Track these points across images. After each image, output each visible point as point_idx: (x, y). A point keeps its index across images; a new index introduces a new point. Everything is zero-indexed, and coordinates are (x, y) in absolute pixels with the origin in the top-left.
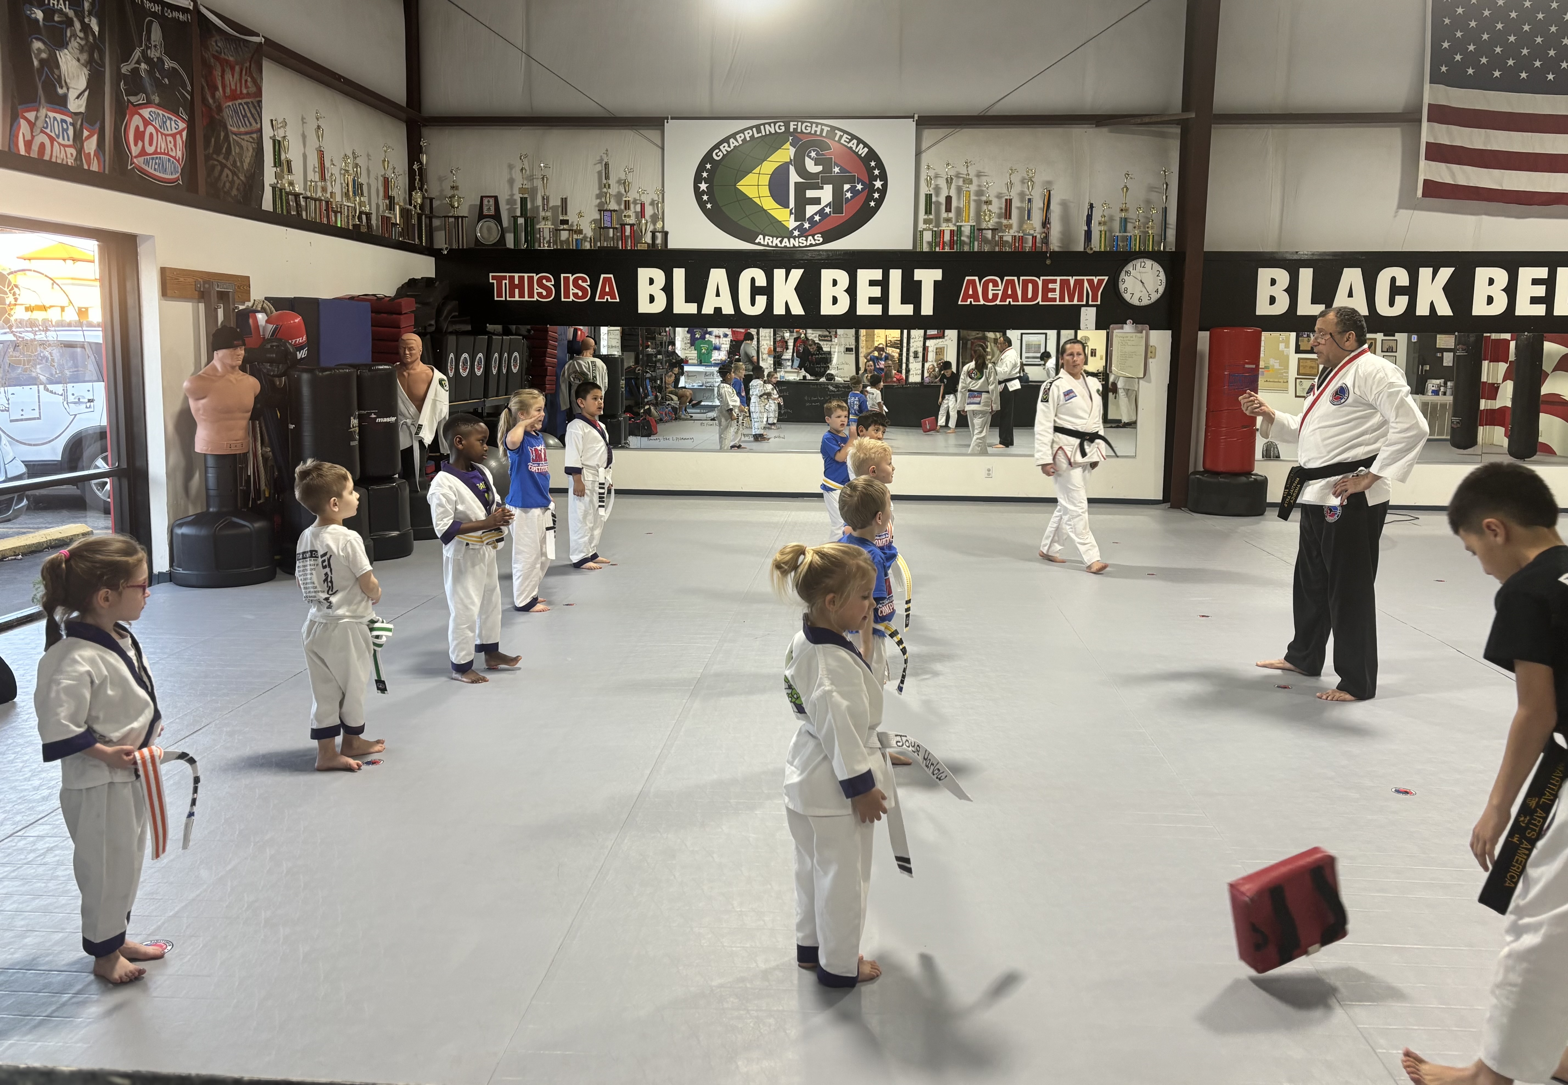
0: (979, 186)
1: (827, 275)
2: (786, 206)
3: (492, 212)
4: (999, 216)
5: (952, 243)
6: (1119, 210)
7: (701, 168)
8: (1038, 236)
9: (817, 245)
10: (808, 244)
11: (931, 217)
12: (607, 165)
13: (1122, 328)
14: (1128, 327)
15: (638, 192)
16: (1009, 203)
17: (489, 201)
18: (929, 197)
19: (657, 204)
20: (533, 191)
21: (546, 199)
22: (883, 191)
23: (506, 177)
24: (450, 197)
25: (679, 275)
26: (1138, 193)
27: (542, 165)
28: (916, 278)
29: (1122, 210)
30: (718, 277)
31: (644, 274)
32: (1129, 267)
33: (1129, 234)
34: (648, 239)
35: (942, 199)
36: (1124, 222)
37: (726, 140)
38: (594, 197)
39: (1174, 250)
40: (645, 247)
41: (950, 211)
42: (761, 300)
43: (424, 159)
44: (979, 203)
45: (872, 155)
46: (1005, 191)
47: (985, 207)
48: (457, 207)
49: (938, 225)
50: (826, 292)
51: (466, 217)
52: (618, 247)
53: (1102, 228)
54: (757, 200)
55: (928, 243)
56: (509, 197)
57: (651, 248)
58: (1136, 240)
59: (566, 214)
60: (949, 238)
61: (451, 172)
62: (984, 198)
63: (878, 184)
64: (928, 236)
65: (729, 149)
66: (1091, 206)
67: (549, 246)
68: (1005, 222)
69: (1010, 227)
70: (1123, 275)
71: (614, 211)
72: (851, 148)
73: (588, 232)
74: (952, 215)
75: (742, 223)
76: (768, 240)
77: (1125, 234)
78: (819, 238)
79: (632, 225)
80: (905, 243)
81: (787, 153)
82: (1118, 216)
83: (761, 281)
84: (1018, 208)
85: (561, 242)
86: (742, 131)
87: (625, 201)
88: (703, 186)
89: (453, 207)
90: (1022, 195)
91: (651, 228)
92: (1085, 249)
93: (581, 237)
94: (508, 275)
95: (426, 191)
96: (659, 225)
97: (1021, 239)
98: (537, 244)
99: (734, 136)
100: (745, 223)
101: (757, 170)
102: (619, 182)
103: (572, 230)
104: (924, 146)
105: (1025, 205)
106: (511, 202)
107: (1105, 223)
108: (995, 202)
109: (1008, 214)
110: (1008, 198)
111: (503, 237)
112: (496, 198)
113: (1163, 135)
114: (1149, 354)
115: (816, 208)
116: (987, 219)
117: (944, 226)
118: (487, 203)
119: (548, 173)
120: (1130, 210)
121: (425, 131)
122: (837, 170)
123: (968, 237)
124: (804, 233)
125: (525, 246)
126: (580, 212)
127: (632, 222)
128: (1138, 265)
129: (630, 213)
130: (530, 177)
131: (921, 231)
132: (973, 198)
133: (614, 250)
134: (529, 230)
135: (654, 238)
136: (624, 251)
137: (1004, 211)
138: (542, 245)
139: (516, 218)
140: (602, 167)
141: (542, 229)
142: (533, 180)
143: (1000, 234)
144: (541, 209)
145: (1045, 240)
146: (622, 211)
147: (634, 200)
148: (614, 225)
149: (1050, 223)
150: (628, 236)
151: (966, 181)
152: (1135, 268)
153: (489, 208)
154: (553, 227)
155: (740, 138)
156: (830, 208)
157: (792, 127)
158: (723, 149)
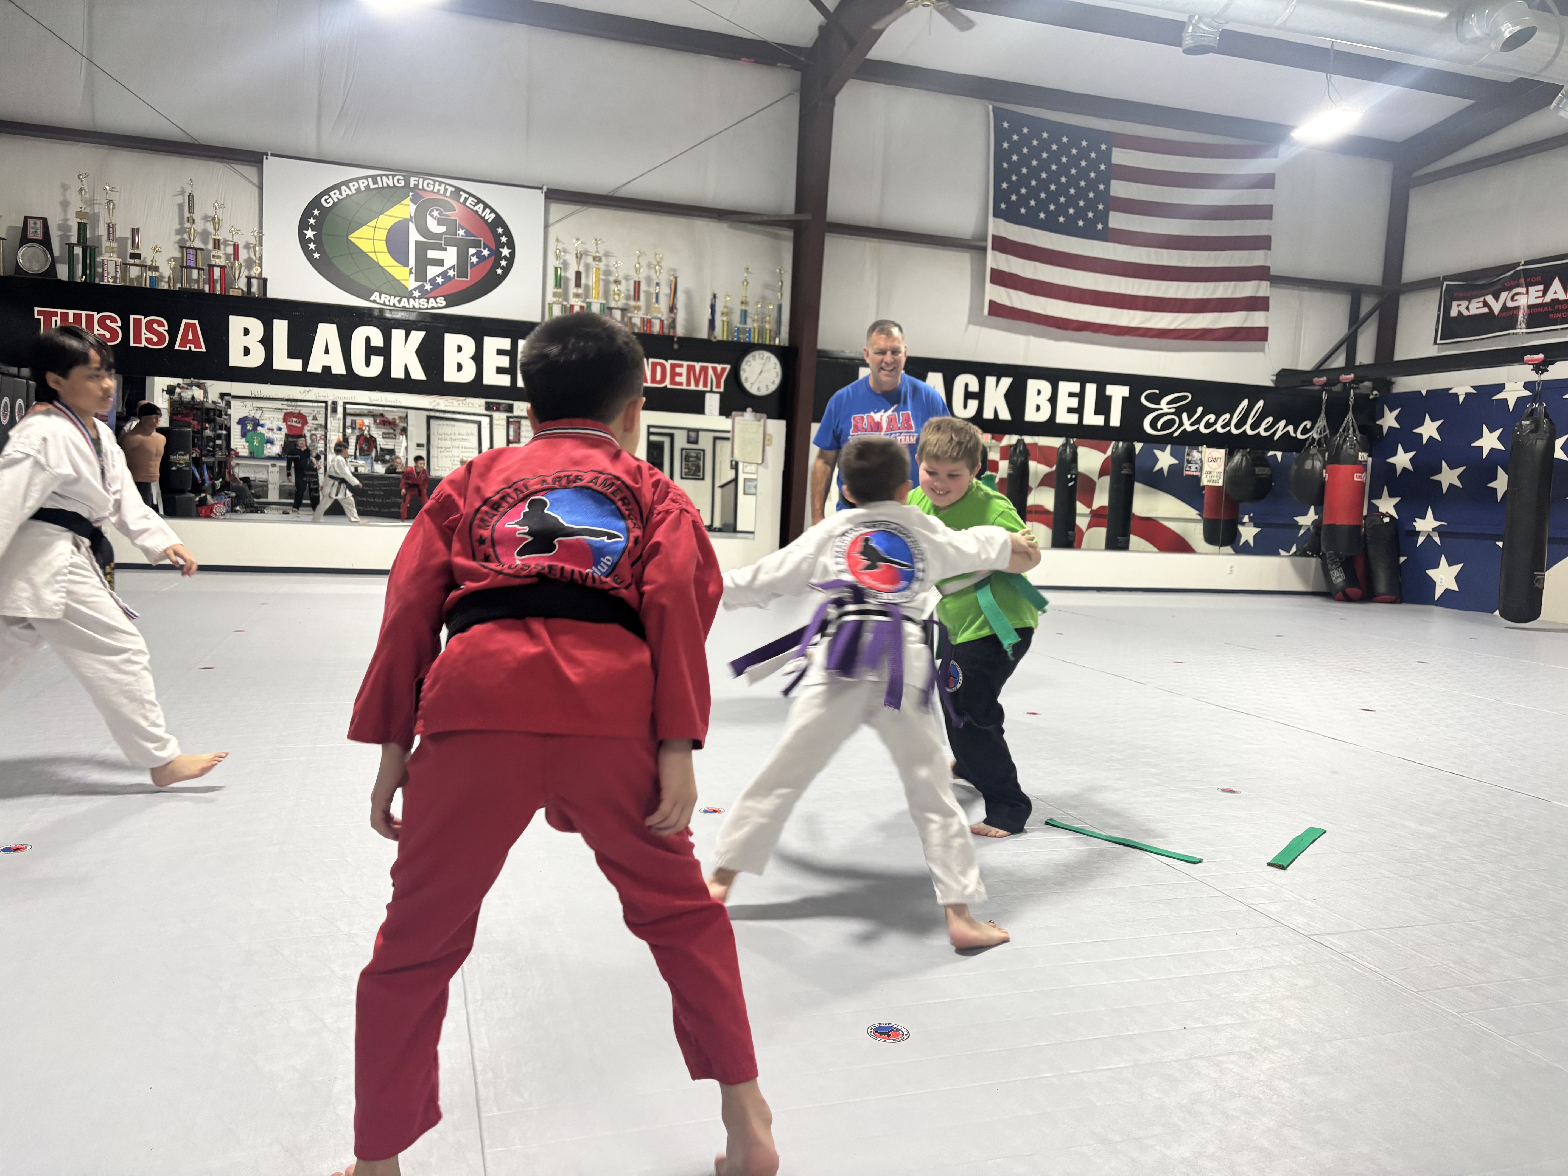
0: (607, 266)
1: (451, 340)
2: (405, 264)
3: (40, 236)
4: (627, 298)
6: (739, 303)
7: (307, 214)
8: (666, 321)
9: (439, 308)
10: (429, 307)
11: (559, 290)
12: (190, 196)
13: (742, 415)
14: (749, 414)
15: (231, 231)
16: (637, 284)
17: (35, 223)
18: (558, 270)
19: (255, 247)
20: (95, 218)
21: (111, 228)
22: (511, 260)
23: (58, 198)
25: (281, 327)
26: (755, 290)
27: (107, 187)
29: (742, 303)
30: (327, 333)
31: (237, 323)
32: (749, 358)
33: (748, 327)
34: (242, 284)
35: (571, 275)
36: (744, 314)
37: (337, 187)
38: (173, 233)
39: (787, 345)
40: (238, 293)
41: (580, 287)
42: (377, 362)
44: (607, 283)
45: (499, 221)
46: (632, 273)
47: (614, 287)
49: (566, 299)
50: (450, 358)
52: (204, 291)
53: (725, 318)
54: (372, 256)
56: (61, 222)
57: (246, 295)
58: (754, 333)
59: (138, 247)
62: (612, 279)
63: (505, 252)
65: (341, 197)
66: (715, 296)
67: (115, 281)
68: (632, 303)
69: (638, 308)
70: (744, 366)
71: (201, 249)
72: (477, 212)
73: (166, 270)
74: (580, 291)
75: (353, 277)
76: (385, 298)
77: (745, 326)
78: (442, 301)
79: (222, 268)
80: (534, 316)
81: (405, 209)
82: (738, 308)
83: (378, 340)
84: (645, 291)
85: (131, 279)
86: (356, 180)
87: (215, 240)
88: (310, 234)
90: (649, 279)
91: (245, 272)
92: (708, 337)
93: (156, 275)
94: (59, 311)
96: (256, 271)
97: (649, 321)
98: (98, 279)
99: (346, 183)
100: (359, 278)
101: (372, 223)
102: (205, 218)
103: (146, 266)
104: (552, 219)
105: (652, 289)
106: (64, 227)
107: (727, 314)
108: (623, 282)
109: (637, 297)
110: (637, 279)
111: (53, 267)
112: (44, 221)
113: (777, 237)
114: (767, 442)
115: (440, 270)
116: (617, 298)
117: (573, 301)
118: (32, 225)
119: (115, 198)
120: (749, 304)
122: (461, 232)
124: (425, 295)
125: (83, 279)
126: (156, 247)
127: (223, 264)
128: (757, 356)
129: (220, 253)
130: (90, 200)
131: (549, 304)
132: (602, 277)
133: (200, 293)
134: (88, 261)
135: (249, 285)
136: (212, 296)
137: (632, 293)
138: (106, 280)
139: (71, 246)
140: (184, 199)
141: (106, 262)
142: (94, 204)
143: (630, 315)
144: (104, 238)
145: (672, 325)
146: (210, 251)
147: (225, 241)
148: (200, 265)
149: (677, 309)
150: (217, 280)
151: (595, 259)
152: (754, 359)
153: (35, 231)
154: (120, 260)
155: (353, 186)
156: (454, 271)
157: (413, 181)
158: (334, 197)
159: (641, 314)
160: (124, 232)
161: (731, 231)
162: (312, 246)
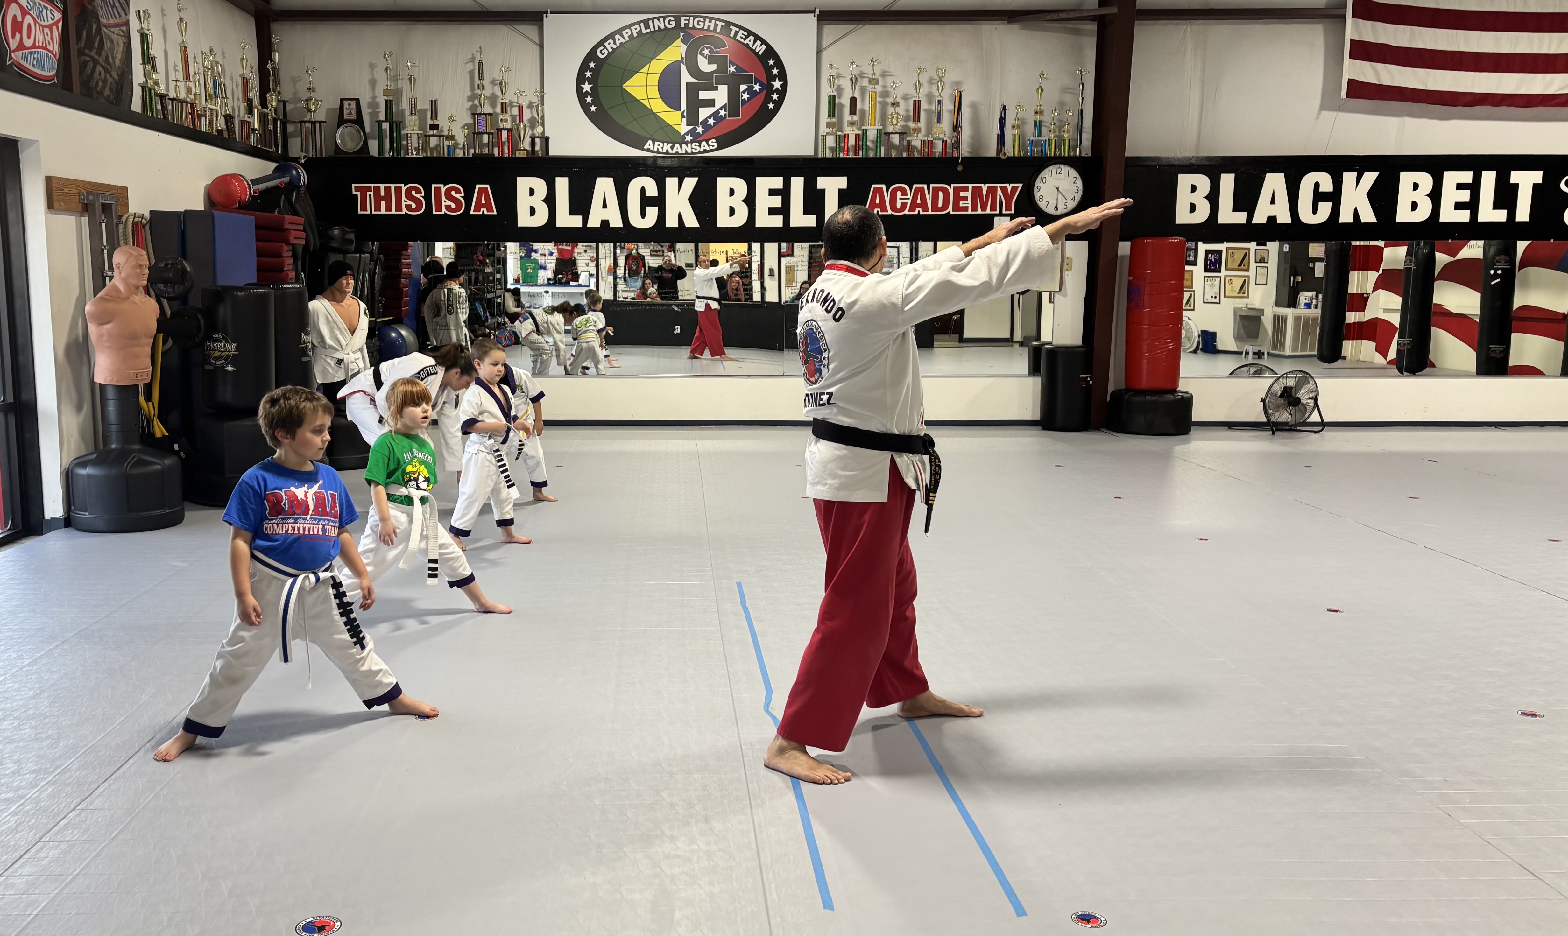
0: (884, 86)
1: (724, 184)
2: (677, 108)
3: (354, 116)
4: (906, 119)
5: (856, 149)
6: (1033, 113)
7: (584, 67)
8: (949, 141)
9: (711, 151)
10: (702, 150)
11: (834, 120)
12: (480, 64)
15: (515, 94)
16: (917, 104)
17: (350, 105)
18: (832, 99)
19: (537, 107)
20: (398, 93)
21: (413, 102)
22: (783, 92)
23: (367, 77)
24: (306, 100)
25: (562, 184)
26: (1053, 95)
27: (409, 64)
28: (819, 187)
29: (1036, 113)
30: (605, 186)
31: (523, 184)
32: (1045, 173)
33: (1043, 139)
34: (526, 144)
35: (845, 101)
36: (1039, 125)
37: (611, 36)
38: (466, 99)
39: (1090, 155)
40: (523, 154)
41: (855, 114)
42: (652, 212)
43: (276, 57)
44: (884, 105)
45: (770, 52)
46: (911, 91)
47: (891, 110)
48: (315, 111)
49: (842, 129)
50: (723, 202)
51: (324, 122)
52: (494, 155)
53: (1016, 132)
54: (645, 102)
55: (831, 148)
56: (370, 100)
57: (530, 156)
58: (1051, 145)
59: (436, 119)
60: (854, 143)
61: (307, 72)
62: (890, 100)
63: (777, 84)
64: (831, 141)
65: (614, 46)
66: (1004, 108)
67: (418, 153)
68: (912, 125)
69: (918, 130)
70: (1038, 183)
71: (490, 114)
72: (747, 45)
73: (461, 138)
74: (855, 118)
75: (628, 127)
76: (658, 146)
77: (1040, 138)
78: (713, 143)
79: (509, 130)
80: (807, 151)
81: (676, 51)
82: (1031, 119)
83: (652, 191)
84: (925, 110)
85: (431, 149)
86: (629, 27)
87: (502, 103)
88: (587, 87)
89: (310, 111)
90: (930, 96)
91: (529, 133)
92: (997, 154)
93: (451, 143)
94: (372, 185)
95: (279, 93)
96: (539, 130)
97: (931, 144)
98: (402, 152)
99: (619, 32)
100: (634, 128)
101: (645, 69)
102: (493, 82)
103: (443, 136)
104: (825, 43)
105: (934, 107)
106: (373, 105)
107: (1018, 126)
108: (902, 103)
109: (916, 118)
110: (917, 99)
111: (366, 143)
112: (357, 100)
113: (1078, 32)
114: (1065, 267)
115: (710, 110)
116: (895, 122)
117: (847, 130)
118: (347, 106)
119: (415, 72)
120: (1045, 113)
121: (275, 27)
122: (732, 69)
123: (872, 141)
124: (697, 138)
125: (391, 154)
126: (452, 116)
127: (509, 127)
128: (1054, 172)
129: (507, 117)
130: (394, 77)
131: (823, 136)
132: (879, 99)
133: (490, 158)
134: (395, 135)
135: (533, 144)
136: (501, 159)
137: (912, 114)
138: (410, 153)
139: (380, 123)
140: (474, 66)
141: (409, 136)
142: (397, 79)
143: (908, 139)
144: (407, 112)
145: (956, 145)
146: (497, 114)
147: (511, 103)
148: (489, 131)
149: (961, 127)
150: (505, 142)
151: (870, 82)
152: (1050, 174)
153: (350, 112)
154: (421, 132)
155: (626, 34)
156: (725, 111)
157: (683, 22)
158: (608, 47)
159: (921, 136)
160: (423, 104)
161: (1024, 32)
162: (589, 99)
